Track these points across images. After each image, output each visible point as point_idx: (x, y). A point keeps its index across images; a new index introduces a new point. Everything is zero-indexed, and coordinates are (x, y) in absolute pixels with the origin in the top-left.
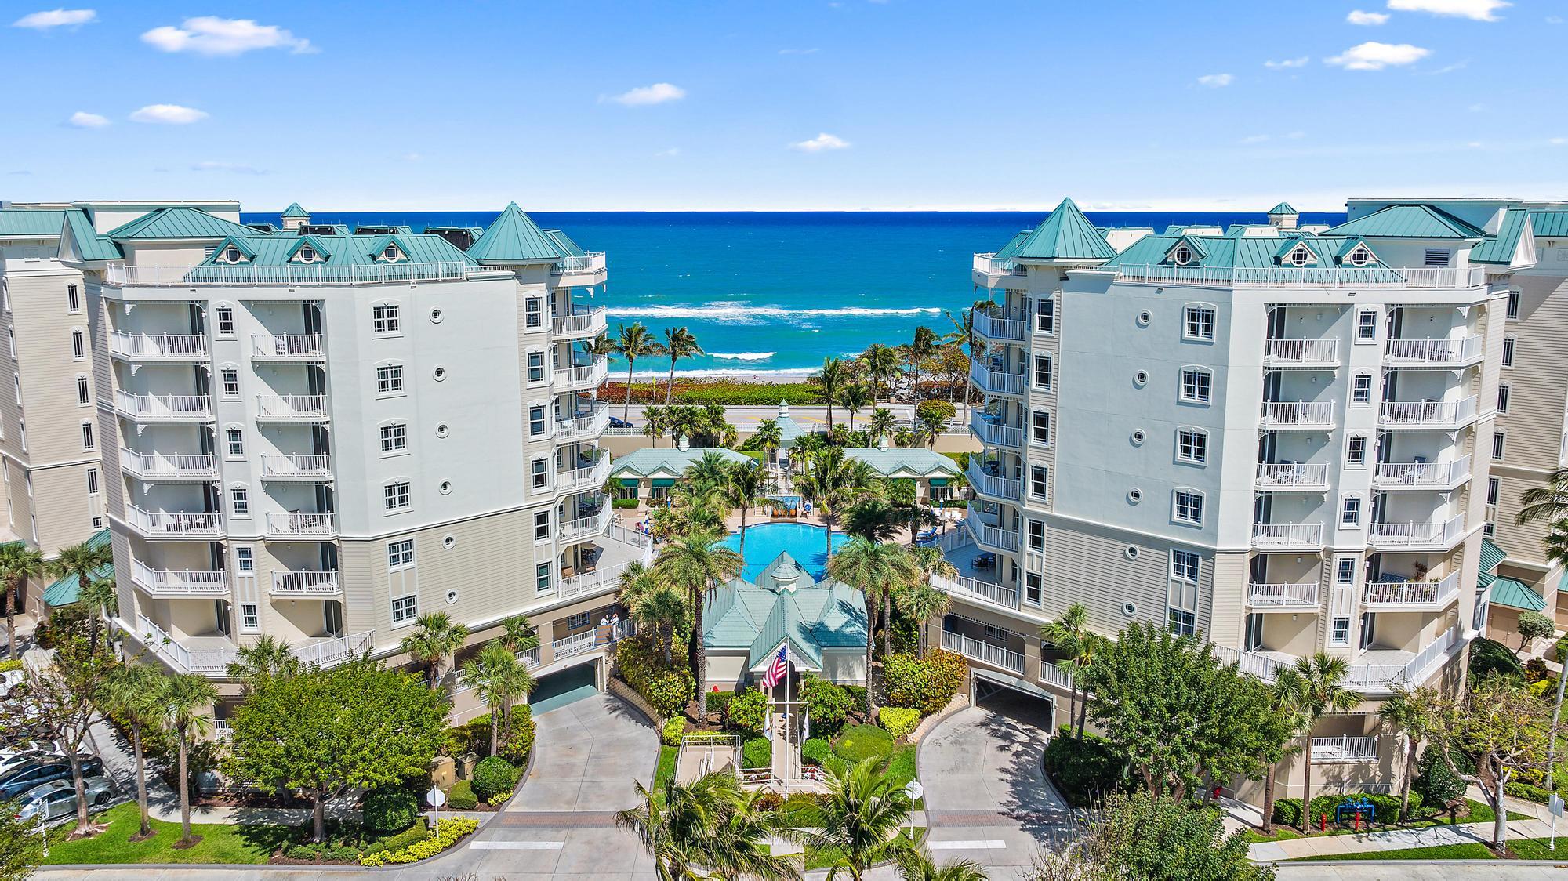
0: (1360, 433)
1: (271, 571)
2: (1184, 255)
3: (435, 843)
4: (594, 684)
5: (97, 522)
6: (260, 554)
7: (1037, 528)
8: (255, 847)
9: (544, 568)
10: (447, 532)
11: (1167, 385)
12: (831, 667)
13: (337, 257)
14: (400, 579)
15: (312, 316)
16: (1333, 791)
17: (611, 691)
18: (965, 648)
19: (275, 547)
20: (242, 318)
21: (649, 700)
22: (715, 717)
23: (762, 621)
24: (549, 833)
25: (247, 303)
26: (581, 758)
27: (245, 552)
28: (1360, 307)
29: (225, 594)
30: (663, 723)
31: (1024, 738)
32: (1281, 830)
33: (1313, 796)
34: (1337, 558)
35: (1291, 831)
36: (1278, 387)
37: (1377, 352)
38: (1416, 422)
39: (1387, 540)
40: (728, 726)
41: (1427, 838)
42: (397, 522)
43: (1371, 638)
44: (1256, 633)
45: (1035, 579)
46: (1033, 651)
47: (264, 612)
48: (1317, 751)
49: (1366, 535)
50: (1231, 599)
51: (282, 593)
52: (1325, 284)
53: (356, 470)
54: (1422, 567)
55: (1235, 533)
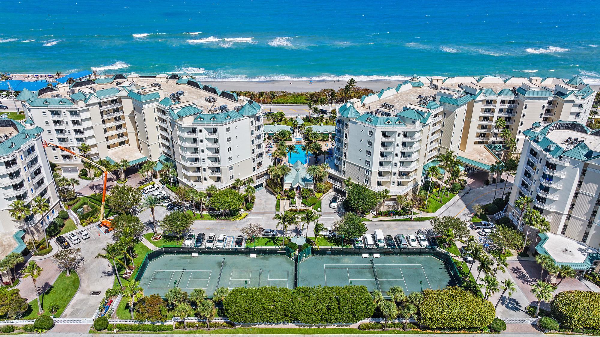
0: (397, 152)
1: (209, 171)
2: (370, 120)
3: (242, 217)
4: (263, 186)
5: (161, 154)
6: (207, 169)
7: (344, 163)
8: (213, 217)
9: (254, 168)
10: (238, 164)
11: (365, 142)
12: (307, 185)
13: (219, 119)
14: (231, 172)
15: (215, 131)
16: (389, 210)
17: (266, 188)
18: (332, 182)
19: (209, 168)
20: (203, 130)
21: (274, 191)
22: (286, 194)
23: (294, 177)
24: (260, 215)
25: (204, 128)
26: (263, 202)
27: (204, 169)
28: (398, 132)
29: (201, 175)
30: (277, 195)
31: (341, 198)
32: (379, 216)
33: (384, 211)
34: (393, 172)
35: (381, 216)
36: (384, 145)
37: (401, 139)
38: (407, 150)
39: (402, 169)
40: (288, 196)
41: (402, 217)
42: (230, 164)
43: (400, 184)
44: (380, 183)
45: (344, 171)
46: (343, 184)
47: (208, 178)
48: (386, 203)
49: (398, 168)
50: (375, 178)
51: (211, 175)
52: (392, 127)
53: (223, 155)
54: (408, 173)
55: (376, 168)
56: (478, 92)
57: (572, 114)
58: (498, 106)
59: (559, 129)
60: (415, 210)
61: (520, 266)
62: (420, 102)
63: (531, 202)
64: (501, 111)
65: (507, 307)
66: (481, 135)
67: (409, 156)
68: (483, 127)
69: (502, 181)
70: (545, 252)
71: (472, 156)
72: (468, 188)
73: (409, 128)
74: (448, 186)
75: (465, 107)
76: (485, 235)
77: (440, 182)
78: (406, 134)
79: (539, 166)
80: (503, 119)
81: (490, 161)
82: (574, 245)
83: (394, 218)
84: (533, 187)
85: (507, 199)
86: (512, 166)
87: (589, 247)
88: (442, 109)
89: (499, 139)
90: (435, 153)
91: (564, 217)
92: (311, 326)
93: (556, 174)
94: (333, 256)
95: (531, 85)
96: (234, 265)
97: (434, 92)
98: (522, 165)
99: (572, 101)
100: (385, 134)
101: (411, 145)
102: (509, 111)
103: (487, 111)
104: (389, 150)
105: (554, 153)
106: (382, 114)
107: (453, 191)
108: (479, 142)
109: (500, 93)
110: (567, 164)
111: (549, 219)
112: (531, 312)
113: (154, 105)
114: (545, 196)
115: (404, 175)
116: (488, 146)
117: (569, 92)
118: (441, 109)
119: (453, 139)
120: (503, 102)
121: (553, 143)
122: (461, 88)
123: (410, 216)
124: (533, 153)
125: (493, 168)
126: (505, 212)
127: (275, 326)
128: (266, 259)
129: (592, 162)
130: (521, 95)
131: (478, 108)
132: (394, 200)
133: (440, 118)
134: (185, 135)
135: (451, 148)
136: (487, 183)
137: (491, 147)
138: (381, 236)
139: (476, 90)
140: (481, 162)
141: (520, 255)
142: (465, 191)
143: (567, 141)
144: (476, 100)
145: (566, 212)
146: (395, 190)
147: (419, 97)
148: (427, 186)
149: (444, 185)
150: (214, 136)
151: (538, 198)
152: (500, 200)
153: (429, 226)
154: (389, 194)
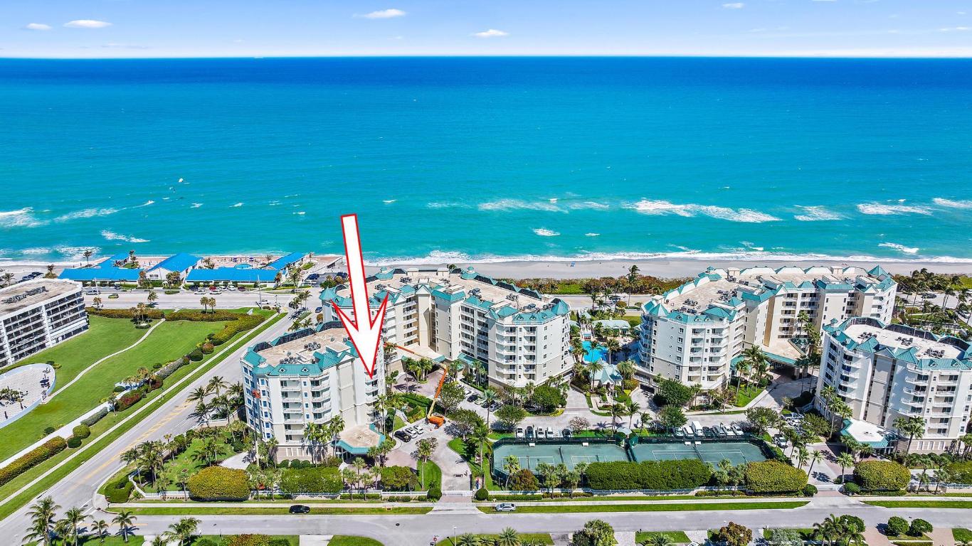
0: (707, 348)
1: (523, 369)
2: (678, 317)
3: (559, 414)
5: (460, 352)
6: (522, 367)
7: (653, 359)
8: (533, 414)
9: (562, 366)
10: (551, 362)
11: (675, 339)
12: (615, 383)
14: (545, 370)
15: (532, 329)
16: (701, 404)
17: (573, 386)
18: (638, 378)
19: (524, 366)
20: (522, 330)
21: (581, 389)
22: (595, 392)
23: (602, 374)
24: (575, 411)
25: (523, 327)
26: (573, 399)
27: (519, 367)
28: (707, 329)
29: (515, 373)
30: (586, 393)
31: (650, 396)
32: (691, 411)
33: (696, 406)
34: (703, 368)
35: (693, 411)
36: (694, 341)
37: (710, 336)
38: (716, 346)
39: (711, 364)
40: (597, 393)
41: (714, 412)
42: (544, 361)
43: (710, 378)
44: (690, 379)
45: (652, 368)
46: (652, 380)
47: (522, 376)
48: (698, 398)
49: (708, 364)
50: (685, 374)
51: (525, 373)
52: (702, 325)
53: (539, 353)
54: (718, 368)
55: (686, 363)
56: (778, 286)
57: (874, 306)
58: (799, 300)
59: (857, 323)
60: (726, 405)
61: (829, 450)
62: (722, 297)
63: (835, 391)
64: (803, 304)
65: (818, 479)
66: (784, 329)
67: (718, 351)
68: (785, 321)
69: (809, 376)
70: (849, 434)
71: (776, 350)
72: (775, 383)
73: (717, 325)
74: (756, 382)
75: (767, 303)
76: (795, 425)
77: (747, 378)
78: (714, 331)
79: (838, 358)
80: (805, 313)
81: (795, 356)
82: (874, 429)
83: (707, 412)
84: (835, 378)
85: (814, 391)
86: (815, 360)
87: (887, 430)
88: (745, 305)
89: (804, 333)
90: (739, 349)
91: (864, 404)
92: (656, 494)
93: (853, 365)
94: (658, 444)
95: (831, 278)
96: (570, 453)
97: (735, 286)
98: (824, 359)
99: (873, 294)
100: (694, 331)
101: (719, 341)
102: (811, 304)
103: (788, 304)
104: (699, 345)
105: (849, 347)
106: (688, 312)
107: (760, 386)
108: (783, 337)
109: (800, 287)
110: (861, 356)
111: (851, 406)
112: (838, 482)
113: (459, 304)
114: (846, 386)
115: (713, 370)
116: (792, 340)
117: (868, 285)
118: (743, 305)
119: (757, 334)
120: (804, 295)
121: (848, 338)
122: (761, 282)
123: (722, 410)
124: (833, 347)
125: (798, 363)
126: (813, 404)
127: (626, 495)
128: (599, 447)
129: (879, 354)
130: (822, 290)
131: (779, 302)
132: (705, 394)
133: (743, 313)
134: (505, 334)
135: (756, 343)
136: (794, 378)
137: (795, 341)
138: (699, 426)
139: (776, 285)
140: (787, 357)
141: (828, 442)
142: (772, 387)
143: (862, 336)
144: (778, 294)
145: (865, 399)
146: (706, 385)
147: (719, 292)
148: (735, 382)
149: (752, 381)
150: (532, 335)
151: (841, 387)
152: (807, 393)
153: (743, 418)
154: (701, 388)
